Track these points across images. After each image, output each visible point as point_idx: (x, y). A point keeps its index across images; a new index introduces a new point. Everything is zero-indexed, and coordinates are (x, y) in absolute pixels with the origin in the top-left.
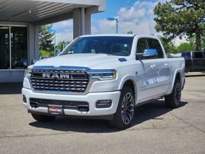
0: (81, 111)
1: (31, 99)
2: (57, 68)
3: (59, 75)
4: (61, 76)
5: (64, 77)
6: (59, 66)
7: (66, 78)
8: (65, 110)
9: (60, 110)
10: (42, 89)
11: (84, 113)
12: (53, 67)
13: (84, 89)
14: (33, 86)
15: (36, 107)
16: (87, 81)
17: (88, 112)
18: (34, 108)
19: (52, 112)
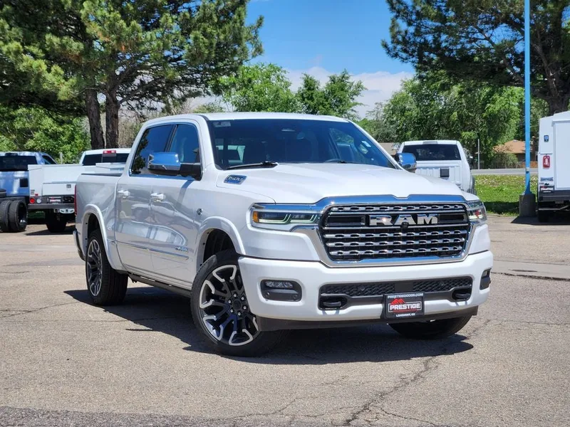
0: (456, 300)
1: (325, 288)
2: (403, 199)
3: (415, 217)
4: (420, 220)
6: (406, 195)
7: (430, 224)
8: (427, 303)
9: (417, 306)
10: (360, 258)
11: (461, 304)
12: (391, 197)
13: (460, 248)
14: (329, 249)
15: (338, 308)
16: (468, 228)
17: (469, 302)
18: (333, 312)
19: (398, 313)
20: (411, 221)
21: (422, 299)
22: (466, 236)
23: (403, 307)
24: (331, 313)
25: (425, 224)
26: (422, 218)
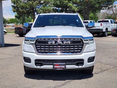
0: (78, 66)
1: (36, 60)
4: (64, 43)
5: (67, 43)
6: (61, 36)
7: (68, 44)
10: (47, 52)
11: (80, 67)
12: (56, 36)
13: (80, 51)
14: (38, 50)
15: (41, 66)
16: (83, 45)
17: (83, 66)
18: (39, 67)
19: (57, 68)
20: (61, 43)
21: (65, 65)
22: (82, 48)
23: (59, 67)
24: (38, 67)
25: (66, 44)
26: (65, 42)
